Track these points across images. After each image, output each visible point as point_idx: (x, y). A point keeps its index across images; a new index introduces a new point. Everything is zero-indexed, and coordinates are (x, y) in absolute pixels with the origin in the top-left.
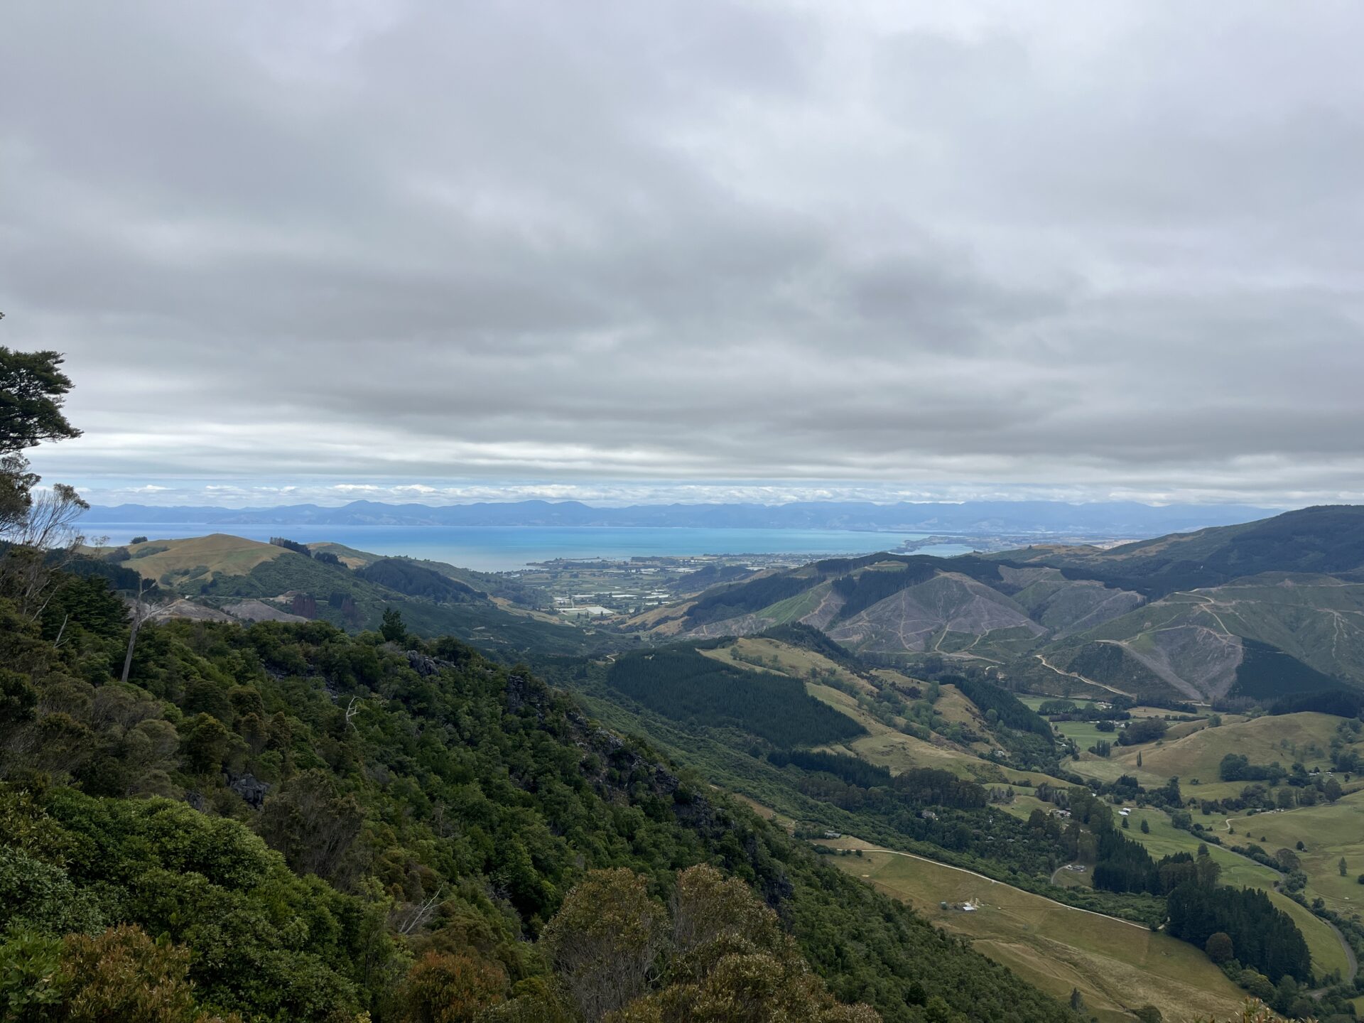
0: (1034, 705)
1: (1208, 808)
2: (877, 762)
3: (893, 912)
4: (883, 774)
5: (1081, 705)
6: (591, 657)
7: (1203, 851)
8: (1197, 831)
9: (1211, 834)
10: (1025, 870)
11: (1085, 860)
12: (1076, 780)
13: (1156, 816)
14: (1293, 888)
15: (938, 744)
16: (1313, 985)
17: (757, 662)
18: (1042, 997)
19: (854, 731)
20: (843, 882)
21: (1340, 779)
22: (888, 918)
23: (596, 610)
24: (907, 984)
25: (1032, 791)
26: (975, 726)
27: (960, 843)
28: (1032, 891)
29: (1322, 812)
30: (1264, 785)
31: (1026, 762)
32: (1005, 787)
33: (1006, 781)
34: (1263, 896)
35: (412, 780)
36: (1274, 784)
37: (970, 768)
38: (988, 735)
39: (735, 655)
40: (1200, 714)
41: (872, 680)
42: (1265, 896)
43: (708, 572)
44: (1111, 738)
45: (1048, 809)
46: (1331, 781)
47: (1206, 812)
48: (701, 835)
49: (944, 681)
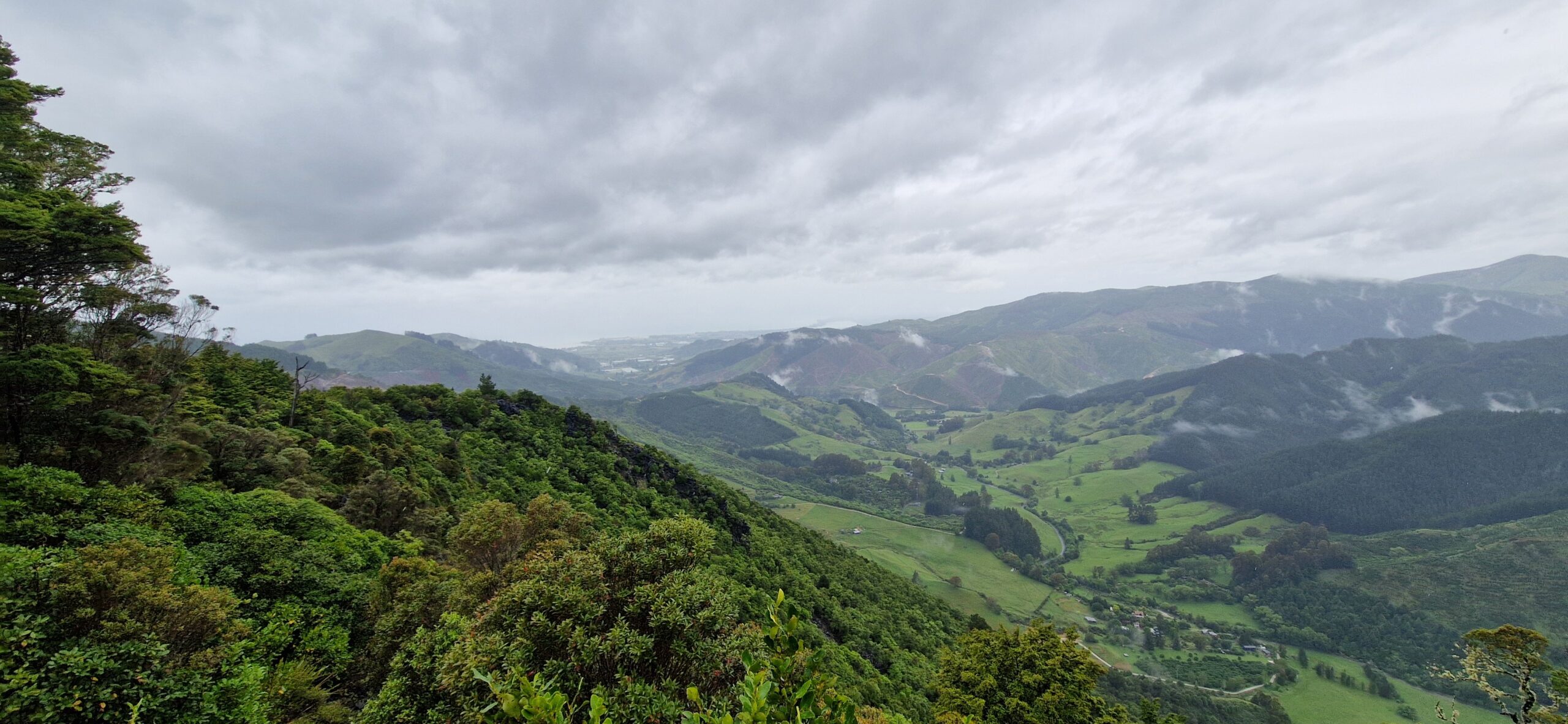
0: (892, 414)
1: (986, 465)
2: (803, 452)
3: (811, 538)
4: (806, 459)
5: (918, 412)
6: (626, 399)
7: (983, 489)
8: (980, 479)
9: (987, 479)
10: (888, 508)
11: (921, 499)
12: (917, 455)
13: (959, 472)
14: (1030, 507)
15: (838, 438)
16: (1042, 559)
17: (730, 397)
18: (895, 577)
19: (790, 435)
20: (781, 522)
21: (1055, 445)
22: (808, 540)
24: (818, 577)
25: (892, 462)
26: (859, 427)
27: (849, 495)
28: (892, 519)
29: (1046, 463)
30: (1016, 450)
31: (888, 446)
32: (876, 461)
33: (877, 458)
34: (1015, 512)
36: (1021, 449)
37: (857, 452)
38: (866, 432)
39: (717, 394)
40: (982, 413)
42: (1016, 512)
43: (699, 343)
44: (934, 429)
45: (900, 472)
46: (1051, 446)
47: (985, 468)
48: (693, 501)
49: (842, 402)
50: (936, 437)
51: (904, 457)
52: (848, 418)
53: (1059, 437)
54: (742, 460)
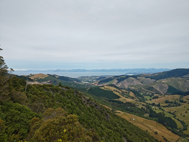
1: (164, 107)
3: (123, 120)
6: (86, 88)
8: (162, 110)
9: (164, 110)
10: (141, 115)
11: (148, 113)
12: (147, 103)
13: (157, 108)
14: (175, 117)
15: (130, 99)
16: (178, 129)
17: (107, 89)
18: (142, 130)
19: (119, 97)
20: (117, 116)
21: (181, 103)
22: (122, 120)
23: (87, 83)
24: (124, 129)
25: (141, 105)
26: (134, 97)
27: (132, 111)
28: (141, 117)
29: (178, 107)
31: (141, 101)
32: (138, 104)
34: (171, 118)
35: (62, 103)
36: (172, 104)
37: (134, 102)
38: (136, 98)
39: (104, 88)
40: (163, 95)
41: (121, 91)
43: (101, 78)
44: (151, 98)
45: (144, 107)
46: (179, 103)
47: (163, 107)
48: (98, 110)
49: (130, 91)
50: (152, 100)
51: (144, 104)
52: (132, 94)
53: (182, 101)
54: (109, 102)
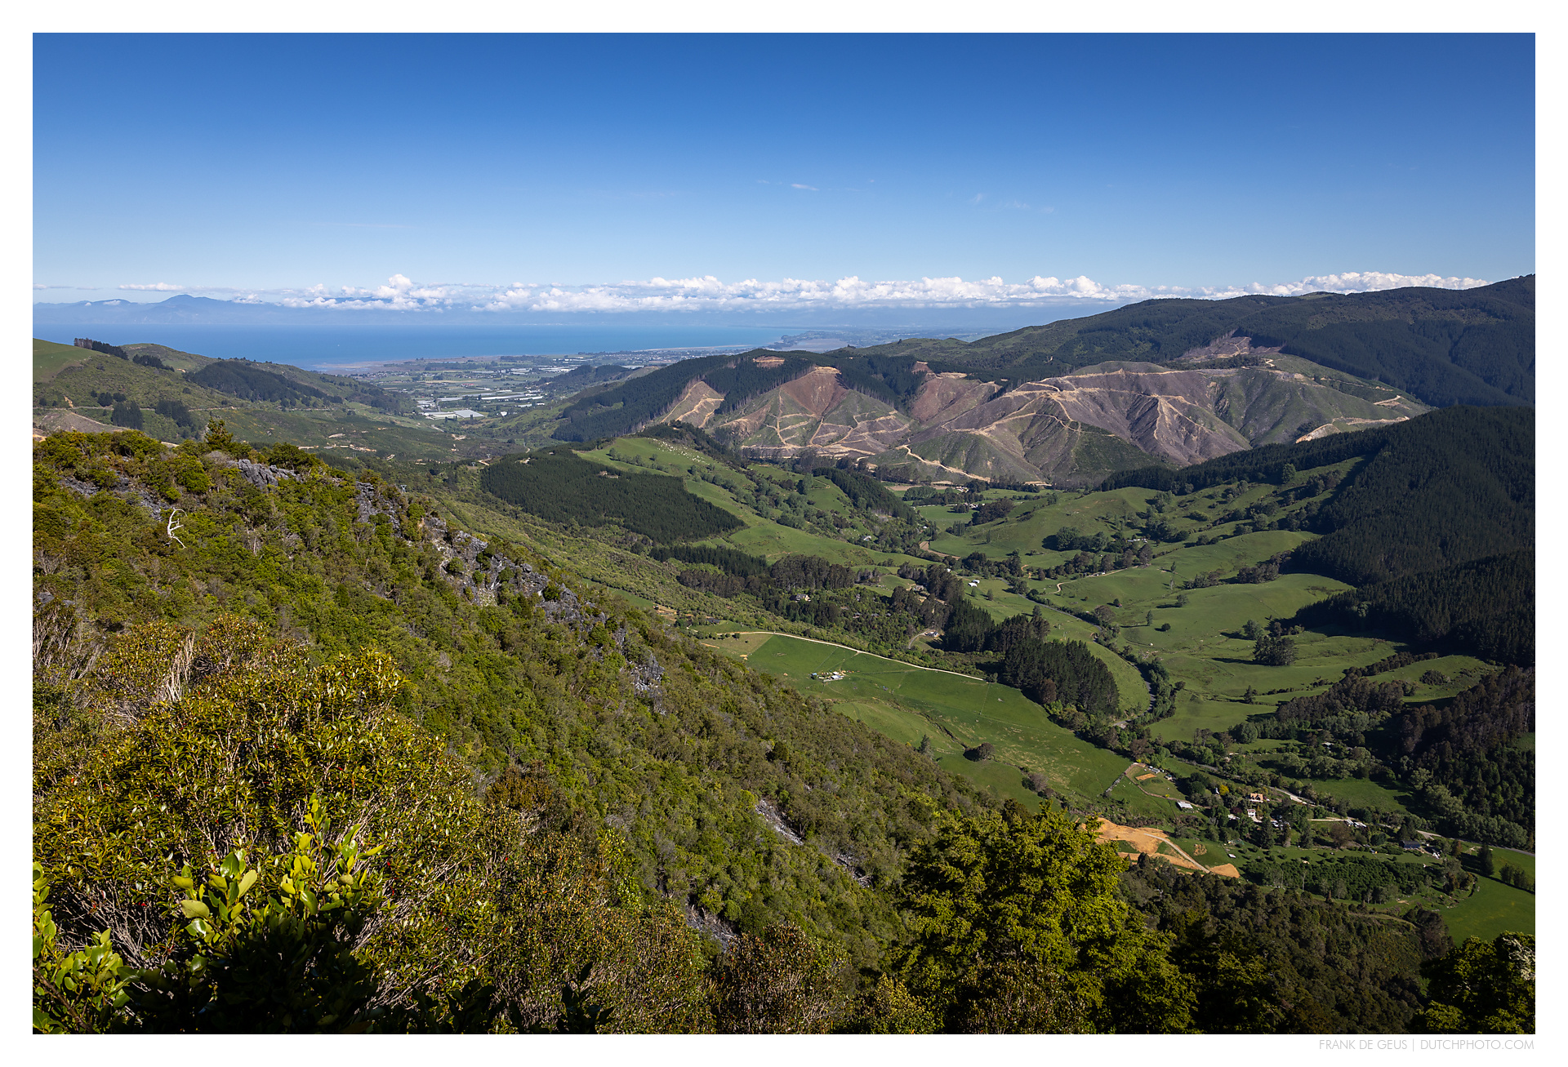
0: (899, 492)
1: (1043, 574)
2: (754, 552)
4: (760, 562)
5: (941, 490)
6: (462, 463)
7: (1036, 613)
8: (1032, 596)
9: (1041, 597)
10: (886, 639)
11: (936, 624)
12: (934, 558)
13: (999, 585)
14: (1105, 639)
19: (728, 523)
21: (1150, 544)
23: (466, 413)
25: (894, 570)
26: (845, 513)
27: (827, 619)
28: (890, 657)
29: (1133, 572)
30: (1088, 552)
31: (890, 545)
32: (871, 568)
33: (872, 563)
36: (1096, 551)
37: (841, 553)
38: (856, 520)
39: (613, 455)
40: (1042, 492)
41: (750, 476)
42: (1084, 647)
44: (965, 518)
45: (907, 585)
46: (1146, 547)
47: (1040, 579)
49: (818, 472)
51: (915, 562)
52: (828, 497)
